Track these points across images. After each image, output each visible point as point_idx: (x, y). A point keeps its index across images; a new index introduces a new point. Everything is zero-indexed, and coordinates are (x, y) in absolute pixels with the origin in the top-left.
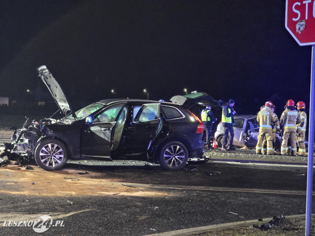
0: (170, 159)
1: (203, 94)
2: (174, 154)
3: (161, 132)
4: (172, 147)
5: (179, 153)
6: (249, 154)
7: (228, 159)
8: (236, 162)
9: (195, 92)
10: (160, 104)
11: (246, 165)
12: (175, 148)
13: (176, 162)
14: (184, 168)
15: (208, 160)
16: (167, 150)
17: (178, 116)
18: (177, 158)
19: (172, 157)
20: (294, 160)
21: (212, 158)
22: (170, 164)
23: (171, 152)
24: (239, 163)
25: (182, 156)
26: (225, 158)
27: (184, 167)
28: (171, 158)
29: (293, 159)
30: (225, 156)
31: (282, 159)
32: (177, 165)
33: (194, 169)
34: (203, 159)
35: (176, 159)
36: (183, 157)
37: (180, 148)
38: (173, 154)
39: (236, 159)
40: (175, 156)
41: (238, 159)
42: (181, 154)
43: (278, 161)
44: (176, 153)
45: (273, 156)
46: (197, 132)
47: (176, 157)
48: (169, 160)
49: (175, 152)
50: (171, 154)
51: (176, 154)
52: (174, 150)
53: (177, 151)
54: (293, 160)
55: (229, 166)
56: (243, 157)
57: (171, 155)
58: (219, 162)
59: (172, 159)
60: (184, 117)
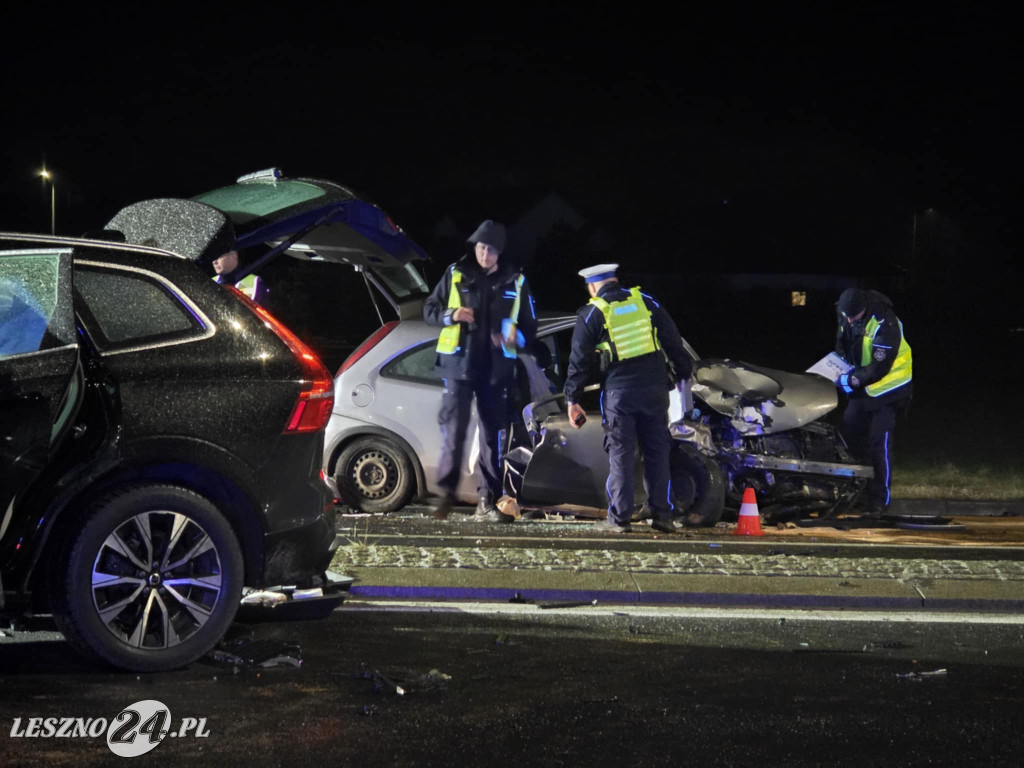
0: (132, 599)
1: (323, 186)
2: (154, 570)
3: (68, 429)
4: (143, 521)
5: (186, 559)
6: (579, 552)
7: (461, 583)
8: (513, 601)
9: (267, 176)
10: (69, 251)
11: (580, 617)
12: (163, 525)
13: (170, 615)
14: (218, 655)
15: (343, 598)
16: (111, 542)
17: (175, 328)
18: (173, 592)
19: (143, 583)
20: (851, 581)
21: (367, 581)
22: (130, 631)
23: (136, 555)
24: (530, 610)
25: (207, 579)
26: (442, 580)
27: (218, 647)
28: (137, 592)
29: (839, 575)
30: (436, 565)
31: (778, 579)
32: (172, 638)
33: (281, 658)
34: (316, 592)
35: (166, 596)
36: (214, 582)
37: (189, 526)
38: (148, 568)
39: (510, 586)
40: (163, 578)
41: (522, 586)
42: (200, 567)
43: (758, 592)
44: (165, 561)
45: (719, 558)
46: (292, 426)
47: (167, 585)
48: (123, 604)
49: (158, 557)
50: (136, 567)
51: (166, 566)
52: (154, 541)
53: (171, 546)
54: (846, 584)
55: (478, 630)
56: (548, 568)
57: (133, 575)
58: (410, 605)
59: (143, 598)
60: (212, 330)
